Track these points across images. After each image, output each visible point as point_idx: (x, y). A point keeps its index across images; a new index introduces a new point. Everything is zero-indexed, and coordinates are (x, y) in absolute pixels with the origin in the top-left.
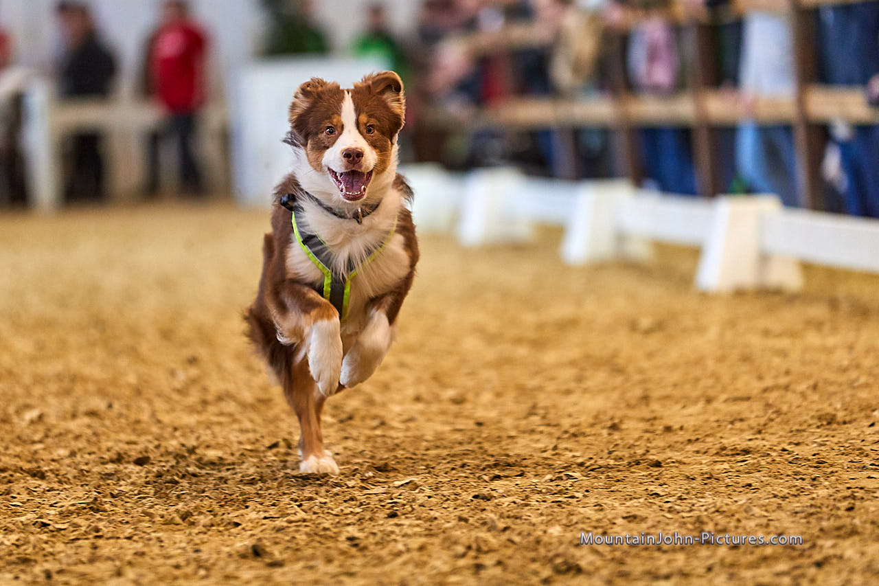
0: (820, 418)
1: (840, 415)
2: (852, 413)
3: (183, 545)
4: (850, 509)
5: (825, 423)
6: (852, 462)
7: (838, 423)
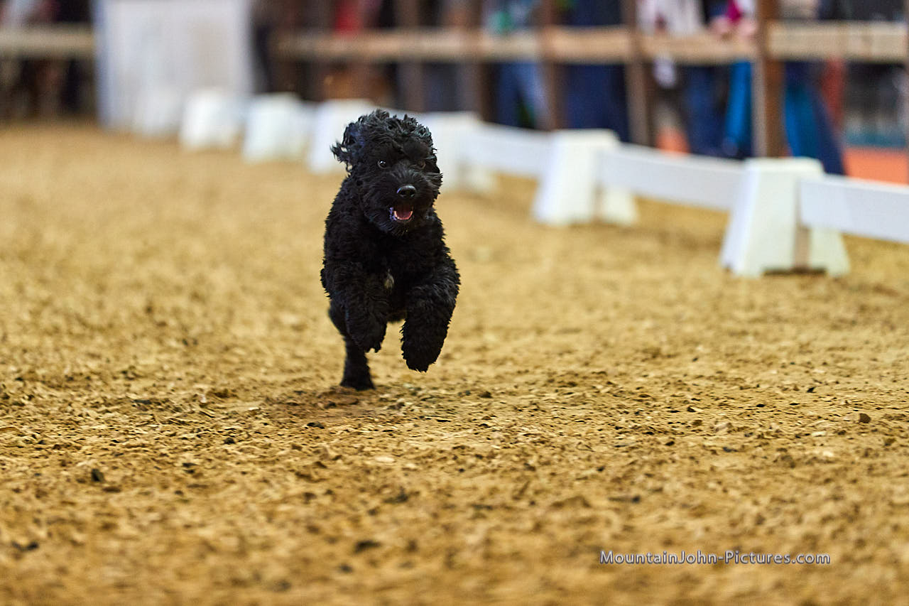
0: (645, 351)
1: (665, 349)
2: (676, 346)
3: (25, 468)
4: (670, 444)
5: (649, 356)
7: (663, 357)
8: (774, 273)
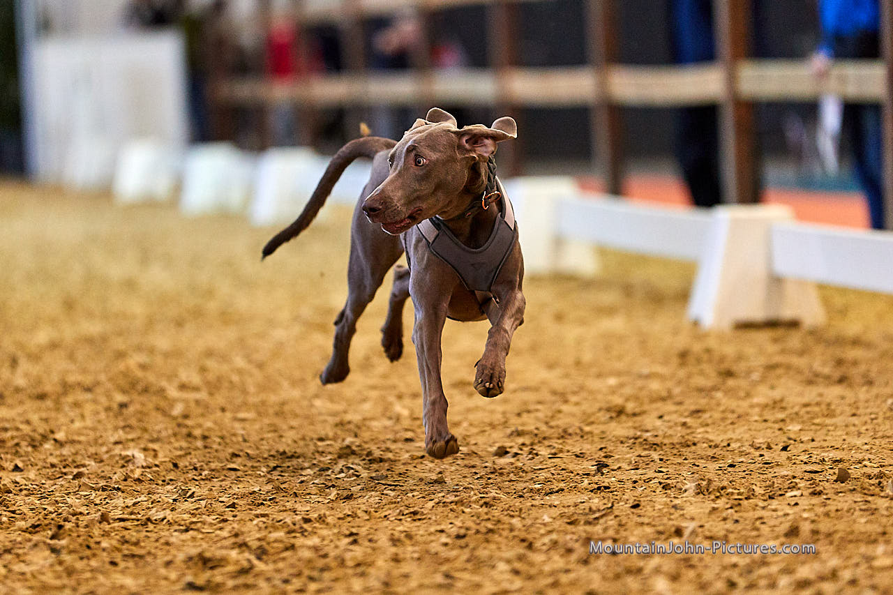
0: (608, 410)
1: (630, 407)
2: (642, 404)
4: (636, 506)
5: (614, 415)
6: (640, 456)
7: (628, 415)
8: (745, 326)
